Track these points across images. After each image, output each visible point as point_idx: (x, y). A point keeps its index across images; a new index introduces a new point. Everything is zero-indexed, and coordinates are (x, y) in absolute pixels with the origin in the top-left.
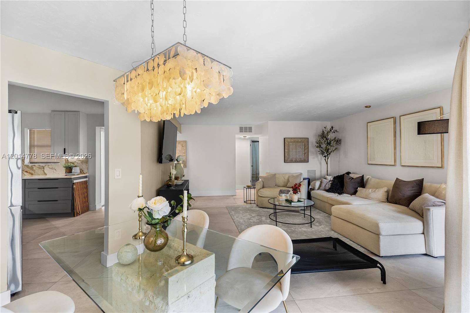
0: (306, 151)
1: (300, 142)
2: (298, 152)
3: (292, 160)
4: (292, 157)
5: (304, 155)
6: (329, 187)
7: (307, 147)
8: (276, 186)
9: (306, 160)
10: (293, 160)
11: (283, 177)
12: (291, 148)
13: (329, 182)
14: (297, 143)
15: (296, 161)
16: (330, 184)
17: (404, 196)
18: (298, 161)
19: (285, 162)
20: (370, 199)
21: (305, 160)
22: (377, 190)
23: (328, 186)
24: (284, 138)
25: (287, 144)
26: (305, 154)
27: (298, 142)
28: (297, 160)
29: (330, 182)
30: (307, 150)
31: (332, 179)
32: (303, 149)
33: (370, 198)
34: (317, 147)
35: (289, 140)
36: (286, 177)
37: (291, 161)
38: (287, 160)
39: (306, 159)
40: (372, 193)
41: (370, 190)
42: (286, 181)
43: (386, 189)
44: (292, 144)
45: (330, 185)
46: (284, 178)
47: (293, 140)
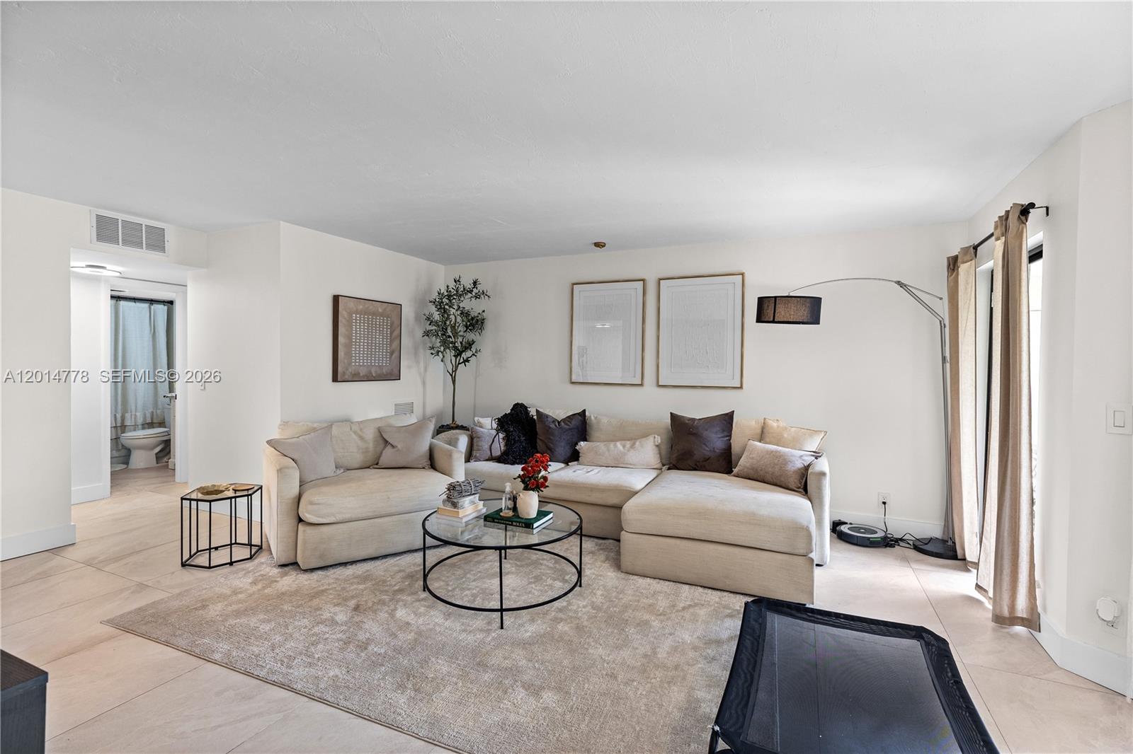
0: (396, 343)
1: (382, 315)
2: (375, 346)
3: (359, 373)
4: (359, 362)
5: (390, 358)
6: (502, 448)
7: (397, 332)
8: (339, 472)
9: (394, 375)
10: (361, 375)
11: (355, 432)
12: (356, 331)
13: (498, 434)
14: (372, 319)
15: (369, 378)
16: (501, 440)
17: (714, 451)
18: (374, 375)
19: (335, 379)
20: (629, 466)
21: (391, 374)
22: (638, 443)
23: (499, 447)
24: (336, 299)
25: (345, 319)
26: (392, 353)
27: (374, 314)
28: (371, 373)
29: (501, 436)
30: (398, 341)
31: (495, 426)
32: (387, 339)
33: (627, 464)
34: (427, 334)
35: (351, 304)
36: (370, 434)
37: (356, 378)
38: (344, 373)
39: (396, 371)
40: (628, 451)
41: (618, 444)
42: (371, 446)
43: (658, 440)
44: (360, 317)
45: (502, 444)
46: (361, 438)
47: (361, 307)
